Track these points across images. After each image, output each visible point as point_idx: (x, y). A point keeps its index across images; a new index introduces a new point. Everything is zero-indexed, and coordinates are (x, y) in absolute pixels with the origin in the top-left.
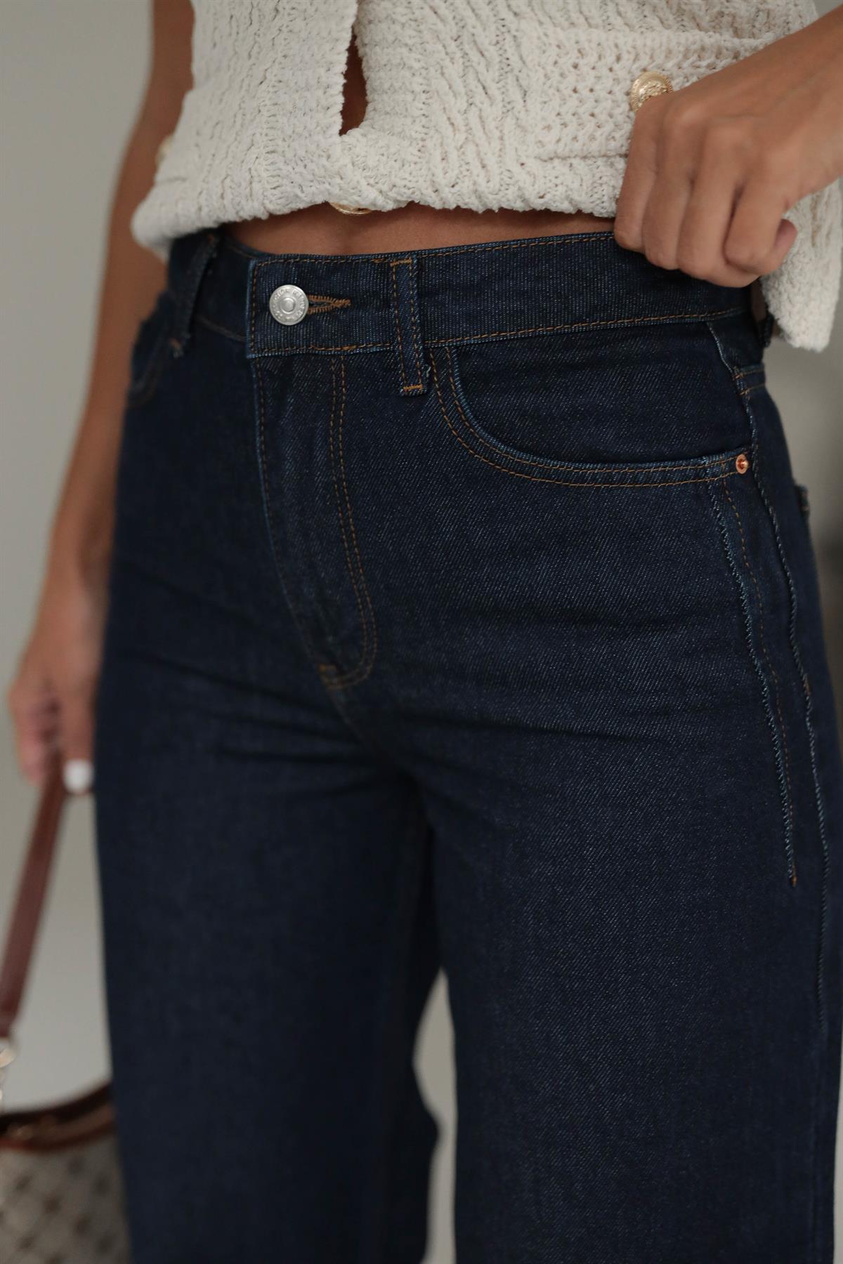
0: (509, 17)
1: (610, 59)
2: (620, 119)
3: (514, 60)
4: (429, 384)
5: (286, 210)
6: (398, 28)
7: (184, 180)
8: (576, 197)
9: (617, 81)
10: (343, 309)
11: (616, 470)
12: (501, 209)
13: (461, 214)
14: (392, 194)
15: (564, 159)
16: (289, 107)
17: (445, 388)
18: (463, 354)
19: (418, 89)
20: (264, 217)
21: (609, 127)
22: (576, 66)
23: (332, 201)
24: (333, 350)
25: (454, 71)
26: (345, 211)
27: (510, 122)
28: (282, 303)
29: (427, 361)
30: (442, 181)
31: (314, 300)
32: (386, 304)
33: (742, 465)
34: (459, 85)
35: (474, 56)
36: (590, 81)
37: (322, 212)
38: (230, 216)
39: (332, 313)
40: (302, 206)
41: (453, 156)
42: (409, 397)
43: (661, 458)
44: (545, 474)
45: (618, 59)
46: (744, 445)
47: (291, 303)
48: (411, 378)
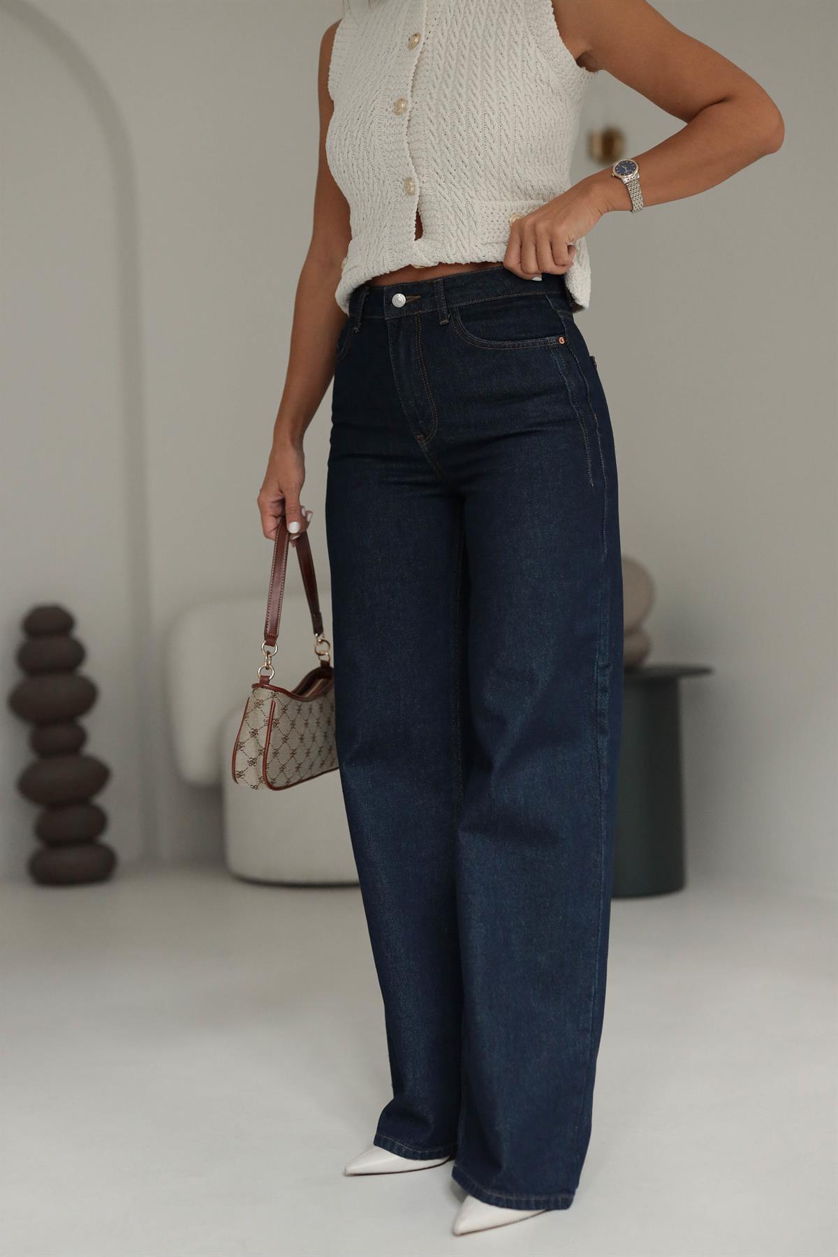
0: (470, 198)
1: (503, 211)
2: (508, 230)
3: (471, 212)
4: (450, 319)
5: (396, 270)
6: (432, 204)
7: (356, 267)
8: (496, 255)
9: (506, 218)
10: (418, 299)
11: (516, 343)
12: (471, 263)
13: (458, 264)
14: (433, 260)
15: (490, 244)
16: (396, 234)
17: (455, 320)
18: (461, 309)
19: (440, 224)
20: (388, 272)
21: (503, 233)
22: (492, 213)
23: (412, 264)
24: (416, 313)
25: (452, 217)
26: (416, 267)
27: (471, 233)
28: (397, 299)
29: (449, 313)
30: (451, 254)
31: (408, 297)
32: (433, 295)
33: (562, 340)
34: (453, 221)
35: (458, 212)
36: (497, 218)
37: (410, 268)
38: (377, 274)
39: (415, 302)
40: (402, 267)
41: (454, 245)
42: (443, 325)
43: (532, 338)
44: (492, 346)
45: (506, 210)
46: (562, 334)
47: (400, 300)
48: (443, 318)
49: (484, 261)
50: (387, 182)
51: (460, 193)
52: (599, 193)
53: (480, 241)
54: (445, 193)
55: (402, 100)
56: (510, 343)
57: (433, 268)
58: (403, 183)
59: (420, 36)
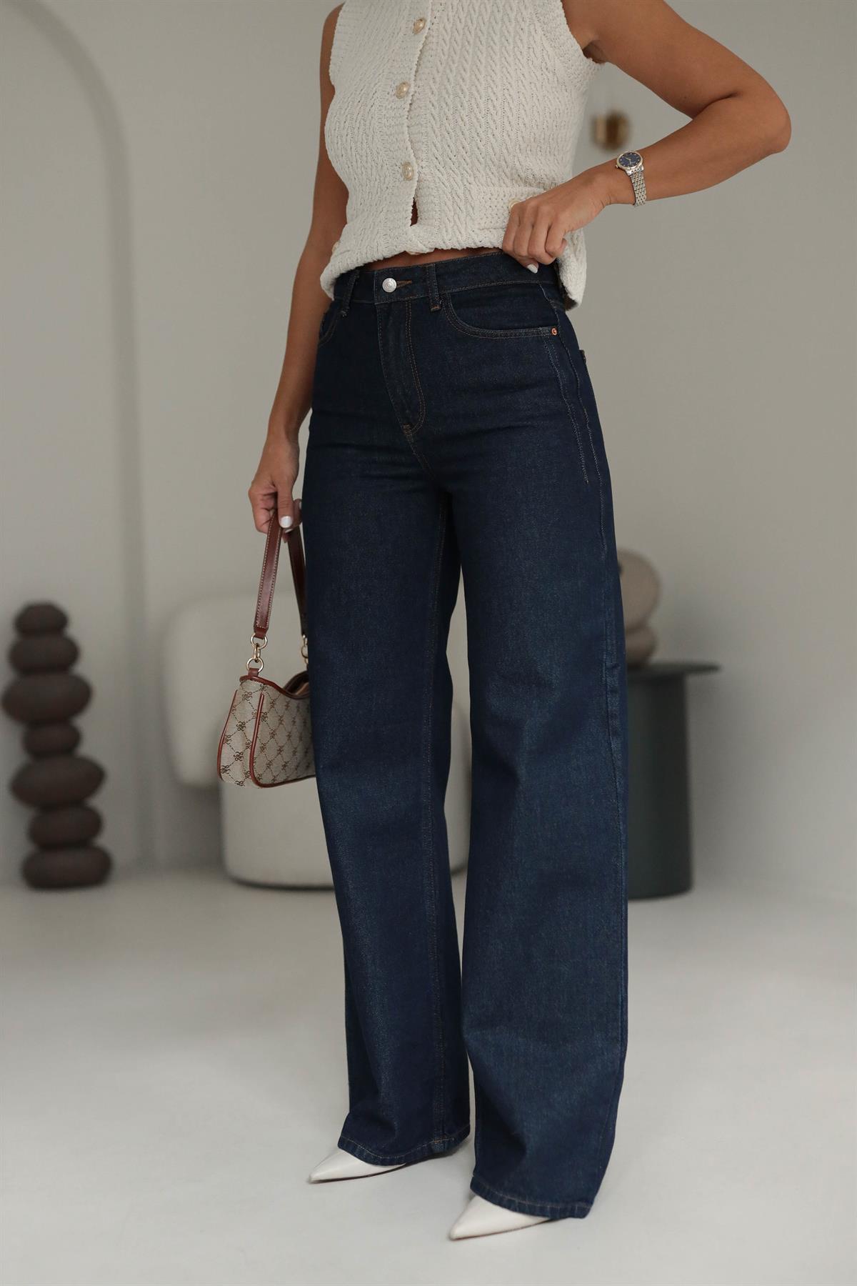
0: (468, 184)
1: (502, 196)
2: (506, 215)
3: (469, 198)
4: (441, 306)
5: (390, 256)
6: (431, 190)
7: (349, 251)
8: (492, 241)
9: (504, 203)
10: (410, 284)
11: (508, 332)
12: (467, 248)
13: (453, 250)
14: (429, 246)
15: (488, 229)
16: (392, 218)
17: (447, 307)
18: (453, 295)
19: (437, 210)
20: (382, 259)
21: (502, 219)
22: (490, 199)
23: (407, 251)
24: (406, 299)
25: (449, 203)
26: (412, 254)
27: (469, 218)
28: (387, 284)
29: (440, 299)
30: (446, 238)
31: (399, 282)
32: (425, 281)
33: (554, 332)
34: (451, 208)
35: (456, 198)
36: (495, 204)
37: (404, 254)
38: (370, 260)
39: (406, 287)
40: (396, 253)
41: (450, 230)
42: (434, 312)
43: (524, 328)
44: (483, 335)
45: (505, 196)
46: (555, 325)
47: (390, 284)
48: (435, 305)
49: (480, 246)
50: (385, 167)
51: (458, 179)
52: (603, 183)
53: (477, 226)
54: (444, 178)
55: (404, 84)
56: (502, 332)
57: (429, 254)
58: (402, 167)
59: (426, 21)
